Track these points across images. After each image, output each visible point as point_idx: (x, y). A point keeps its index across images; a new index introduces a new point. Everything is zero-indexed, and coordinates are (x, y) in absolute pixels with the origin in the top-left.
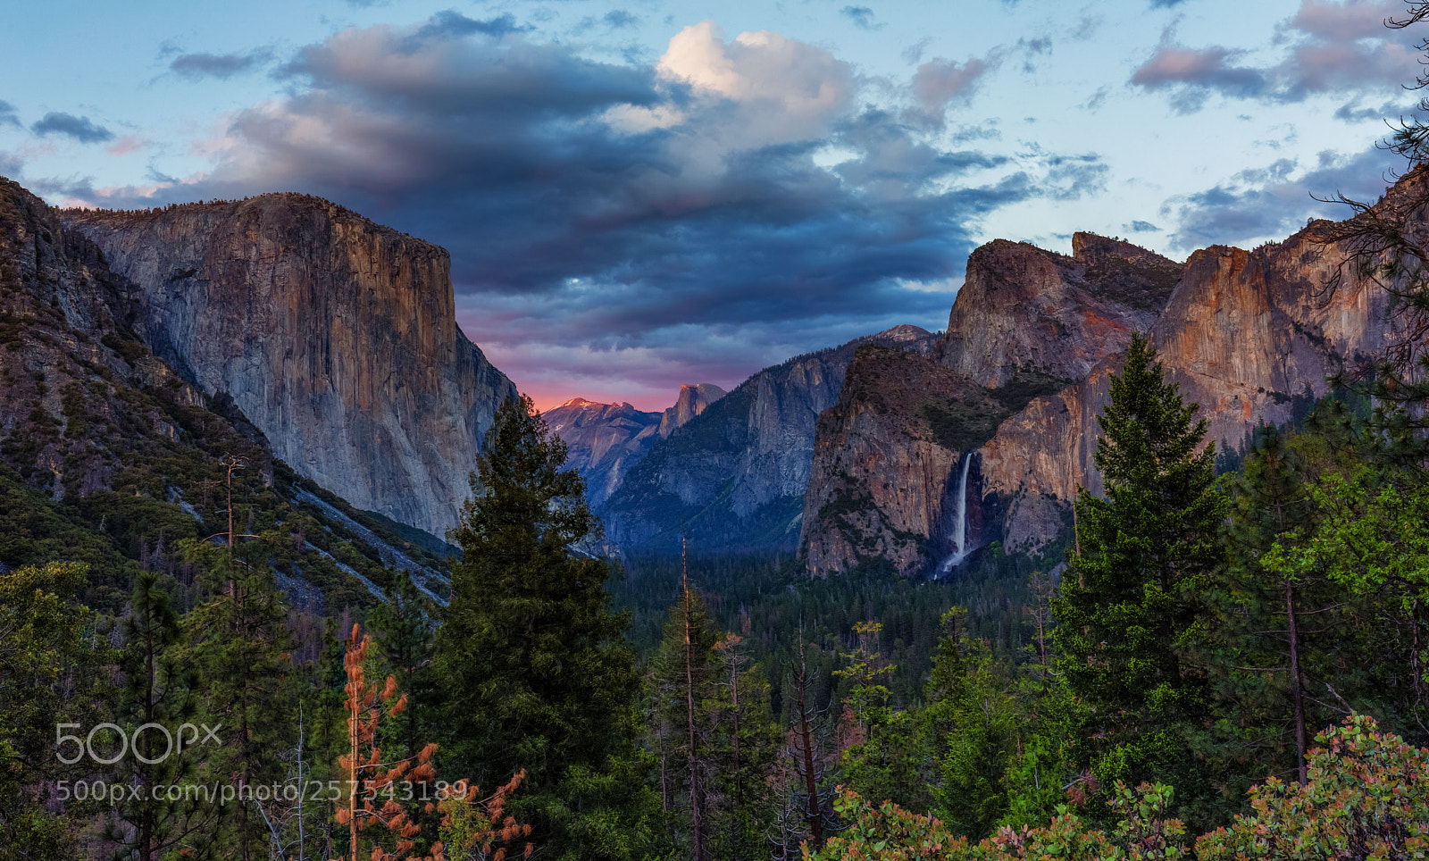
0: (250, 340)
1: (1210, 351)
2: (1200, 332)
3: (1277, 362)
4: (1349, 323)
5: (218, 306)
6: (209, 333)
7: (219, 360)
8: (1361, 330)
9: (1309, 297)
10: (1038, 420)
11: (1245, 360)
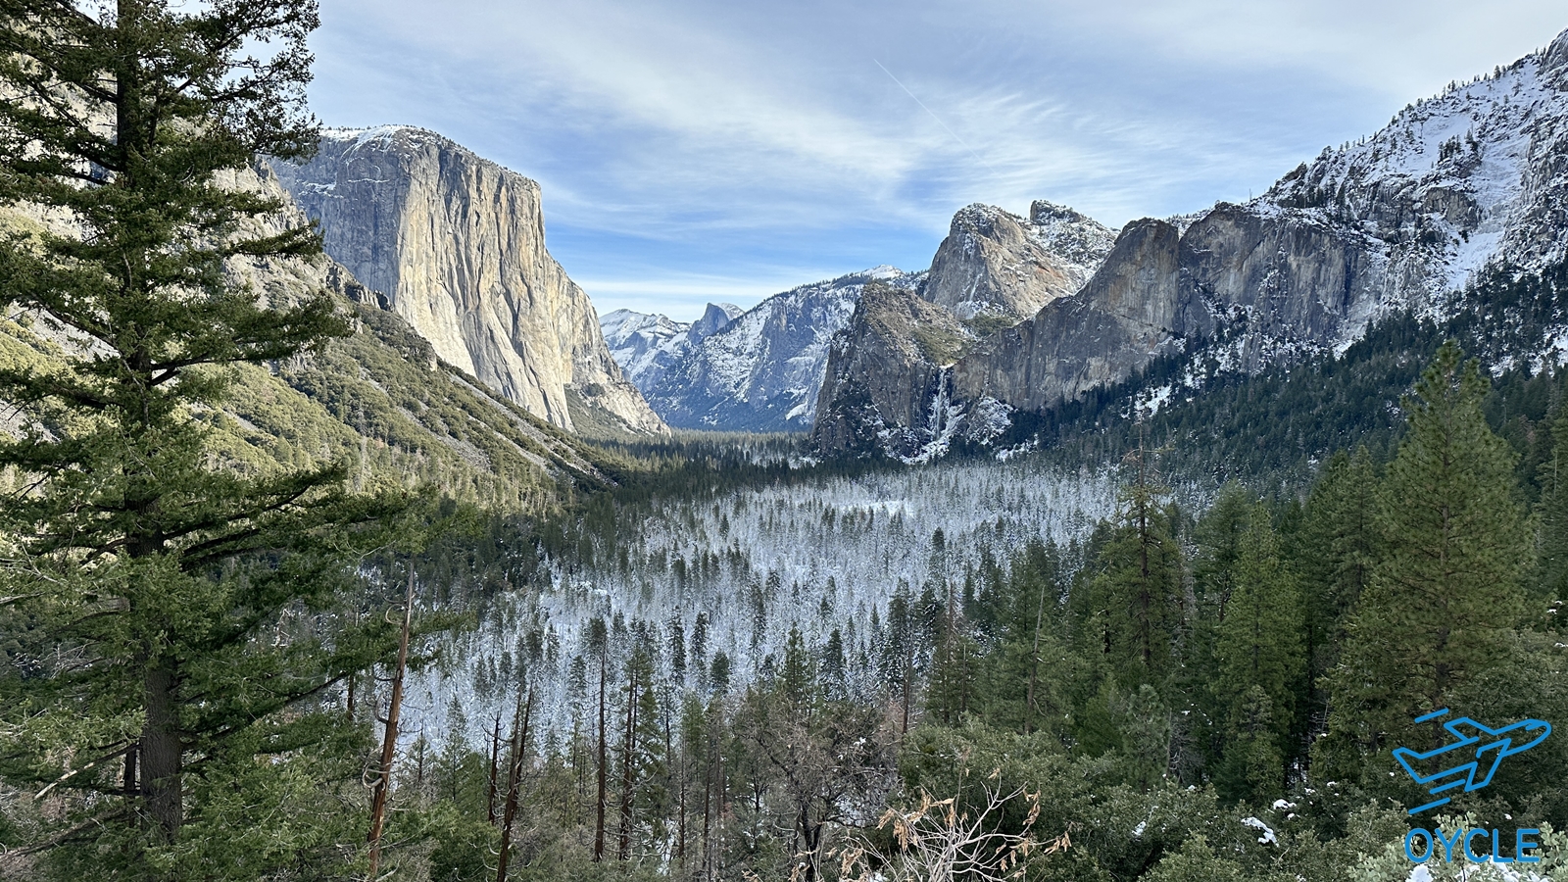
0: (376, 249)
1: (1131, 298)
2: (1126, 284)
3: (1178, 310)
4: (1235, 283)
5: (348, 219)
6: (342, 241)
7: (350, 264)
8: (1242, 289)
9: (1207, 263)
10: (999, 346)
11: (1156, 307)
